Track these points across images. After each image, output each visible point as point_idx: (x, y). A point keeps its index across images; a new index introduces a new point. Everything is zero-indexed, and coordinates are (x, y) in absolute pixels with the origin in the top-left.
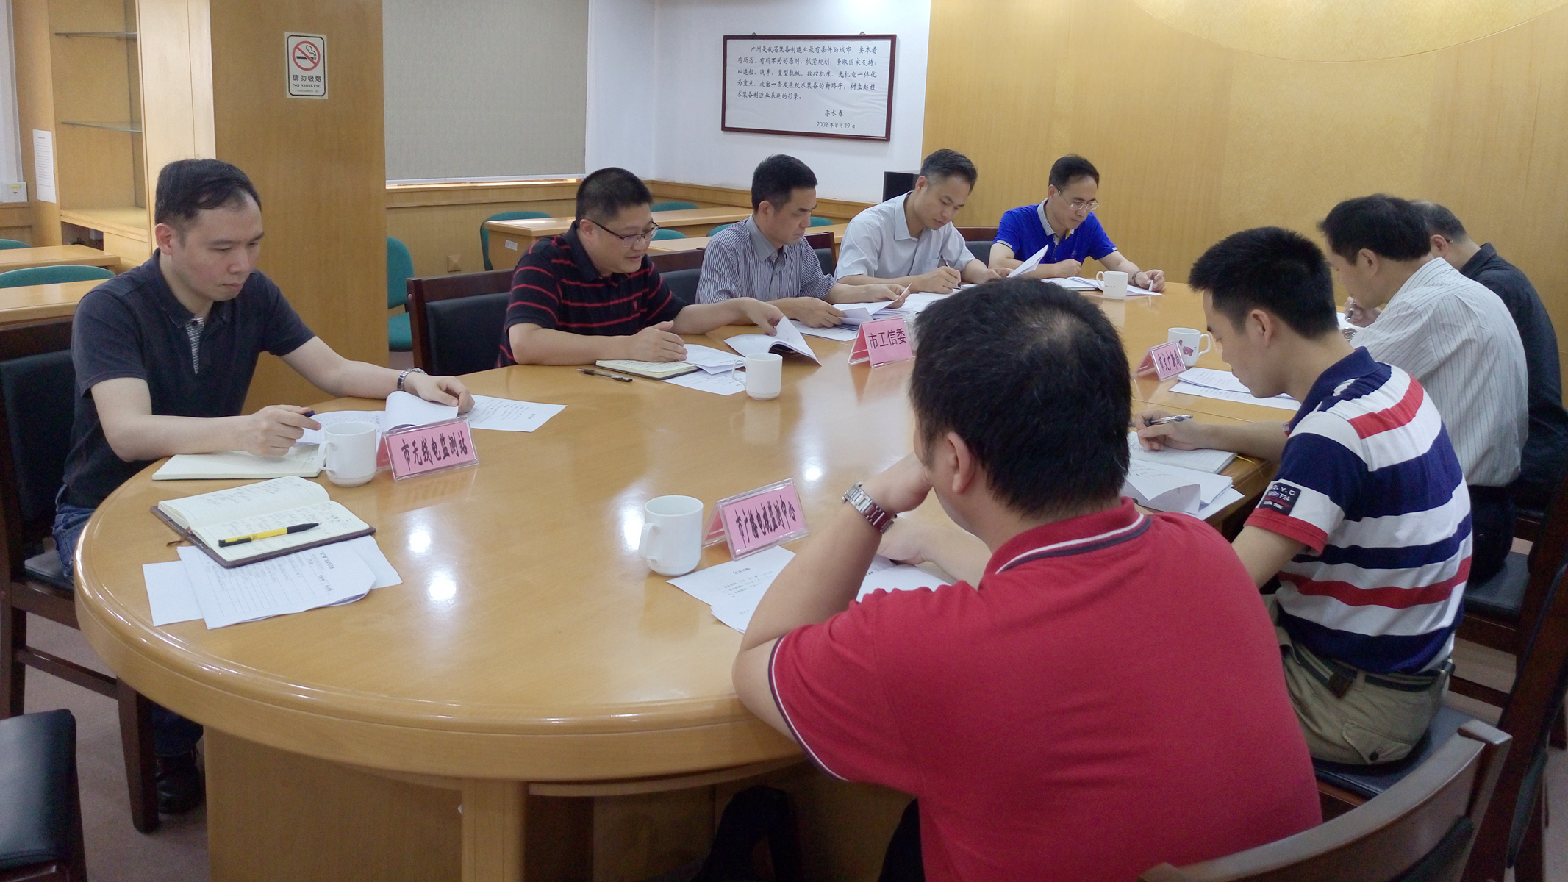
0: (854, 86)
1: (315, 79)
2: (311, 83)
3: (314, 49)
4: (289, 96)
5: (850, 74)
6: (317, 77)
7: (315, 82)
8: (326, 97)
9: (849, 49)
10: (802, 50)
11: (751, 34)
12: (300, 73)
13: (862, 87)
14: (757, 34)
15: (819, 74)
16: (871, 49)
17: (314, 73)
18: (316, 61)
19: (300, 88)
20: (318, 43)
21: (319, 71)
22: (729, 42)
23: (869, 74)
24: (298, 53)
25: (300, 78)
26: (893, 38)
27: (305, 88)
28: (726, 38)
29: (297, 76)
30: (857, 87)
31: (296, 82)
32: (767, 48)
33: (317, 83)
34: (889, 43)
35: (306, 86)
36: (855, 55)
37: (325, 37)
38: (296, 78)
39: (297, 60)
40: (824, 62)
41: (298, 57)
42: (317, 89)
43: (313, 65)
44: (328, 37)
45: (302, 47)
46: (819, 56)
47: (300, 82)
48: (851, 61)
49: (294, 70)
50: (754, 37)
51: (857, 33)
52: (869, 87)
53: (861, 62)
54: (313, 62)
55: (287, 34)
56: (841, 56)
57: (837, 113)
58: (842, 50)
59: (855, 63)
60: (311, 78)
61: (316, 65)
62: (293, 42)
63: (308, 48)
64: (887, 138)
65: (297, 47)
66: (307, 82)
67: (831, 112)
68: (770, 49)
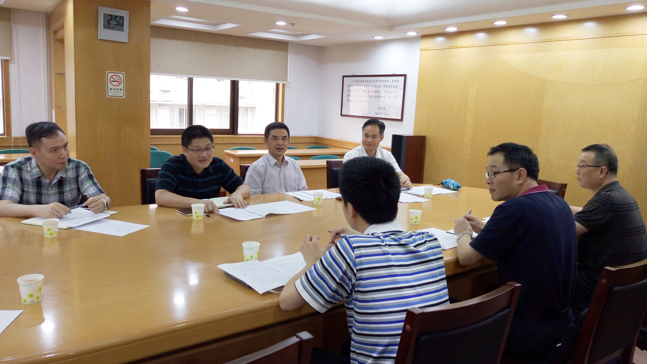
0: (389, 97)
1: (119, 90)
2: (118, 91)
3: (119, 78)
4: (108, 96)
5: (388, 92)
6: (120, 89)
7: (119, 91)
8: (124, 97)
9: (388, 80)
10: (371, 81)
11: (353, 75)
12: (113, 87)
13: (393, 97)
14: (355, 75)
15: (377, 92)
16: (397, 81)
17: (119, 87)
18: (120, 83)
19: (113, 93)
20: (121, 75)
21: (121, 86)
22: (345, 78)
23: (396, 92)
24: (112, 79)
25: (113, 89)
26: (405, 76)
27: (115, 93)
28: (344, 77)
29: (111, 88)
30: (391, 97)
31: (111, 91)
32: (358, 81)
33: (121, 91)
34: (403, 78)
35: (115, 92)
36: (390, 83)
37: (124, 73)
38: (111, 89)
39: (112, 82)
40: (379, 86)
41: (112, 81)
42: (120, 94)
43: (119, 84)
44: (125, 73)
45: (114, 77)
46: (377, 84)
47: (113, 91)
48: (389, 86)
49: (110, 86)
50: (354, 76)
51: (392, 74)
52: (395, 97)
53: (393, 86)
54: (119, 83)
55: (107, 72)
56: (385, 84)
57: (383, 108)
58: (386, 81)
59: (390, 87)
60: (117, 89)
61: (120, 84)
62: (110, 75)
63: (117, 77)
64: (401, 120)
65: (112, 77)
66: (116, 91)
67: (380, 108)
68: (359, 81)
